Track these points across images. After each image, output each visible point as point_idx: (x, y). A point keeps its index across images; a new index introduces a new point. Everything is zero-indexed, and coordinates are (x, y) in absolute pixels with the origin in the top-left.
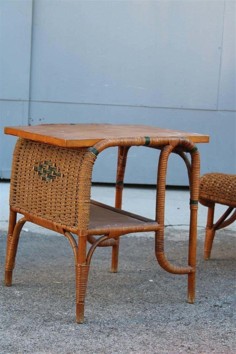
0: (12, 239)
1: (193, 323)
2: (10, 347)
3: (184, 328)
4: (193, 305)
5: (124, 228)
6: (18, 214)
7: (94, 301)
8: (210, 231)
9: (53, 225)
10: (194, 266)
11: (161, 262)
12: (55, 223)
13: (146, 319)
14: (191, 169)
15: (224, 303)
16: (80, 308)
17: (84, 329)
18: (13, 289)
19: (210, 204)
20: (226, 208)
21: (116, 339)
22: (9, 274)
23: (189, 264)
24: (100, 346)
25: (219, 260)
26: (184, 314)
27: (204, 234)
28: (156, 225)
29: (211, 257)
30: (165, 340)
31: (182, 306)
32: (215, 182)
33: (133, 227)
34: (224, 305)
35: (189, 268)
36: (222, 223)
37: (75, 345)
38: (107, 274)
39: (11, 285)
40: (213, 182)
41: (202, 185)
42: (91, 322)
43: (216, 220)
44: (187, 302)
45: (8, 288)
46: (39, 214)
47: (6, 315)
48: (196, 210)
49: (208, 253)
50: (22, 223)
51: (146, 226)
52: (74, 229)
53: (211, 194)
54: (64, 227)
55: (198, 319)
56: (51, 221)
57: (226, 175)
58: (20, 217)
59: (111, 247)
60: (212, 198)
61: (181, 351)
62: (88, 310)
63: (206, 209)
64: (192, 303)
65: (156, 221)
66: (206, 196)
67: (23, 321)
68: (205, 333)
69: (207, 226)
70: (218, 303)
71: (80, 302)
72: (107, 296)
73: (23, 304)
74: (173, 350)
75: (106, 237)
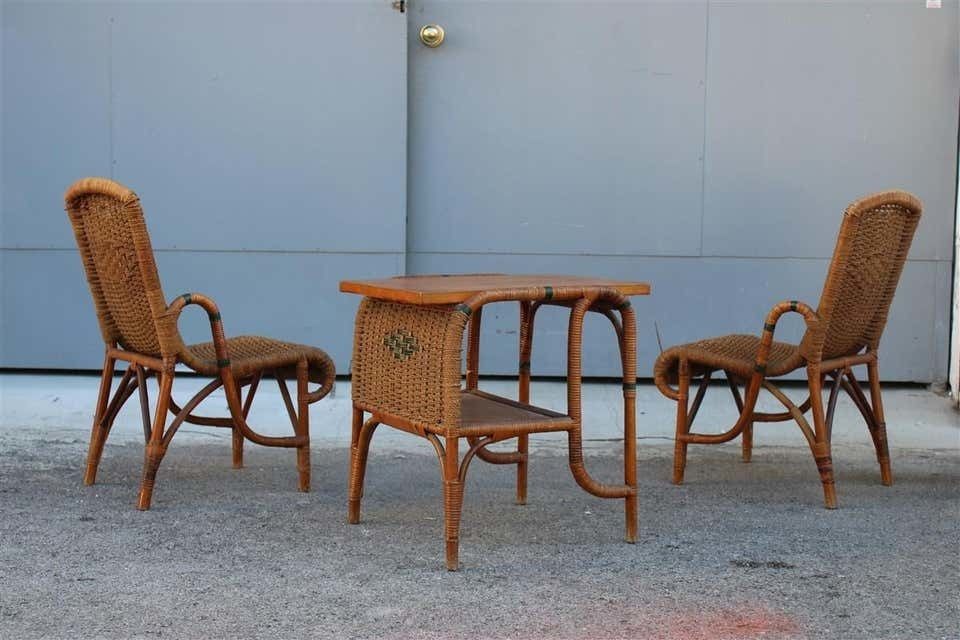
0: (358, 451)
1: (627, 569)
3: (610, 575)
5: (518, 425)
6: (365, 413)
7: (480, 543)
9: (409, 423)
10: (635, 484)
11: (581, 480)
12: (414, 422)
13: (555, 564)
15: (684, 543)
16: (452, 548)
18: (358, 527)
21: (501, 590)
22: (356, 505)
23: (626, 483)
26: (617, 559)
28: (569, 422)
30: (575, 592)
31: (615, 547)
33: (531, 425)
34: (683, 545)
35: (625, 489)
37: (437, 598)
39: (358, 523)
42: (469, 570)
44: (624, 541)
45: (353, 527)
46: (392, 409)
47: (342, 560)
48: (634, 399)
50: (373, 426)
51: (552, 422)
52: (439, 428)
54: (426, 425)
55: (637, 563)
56: (407, 419)
58: (367, 417)
61: (598, 605)
62: (464, 554)
64: (633, 543)
65: (569, 416)
67: (363, 569)
68: (641, 582)
70: (673, 543)
71: (450, 538)
72: (502, 536)
73: (371, 547)
75: (489, 440)
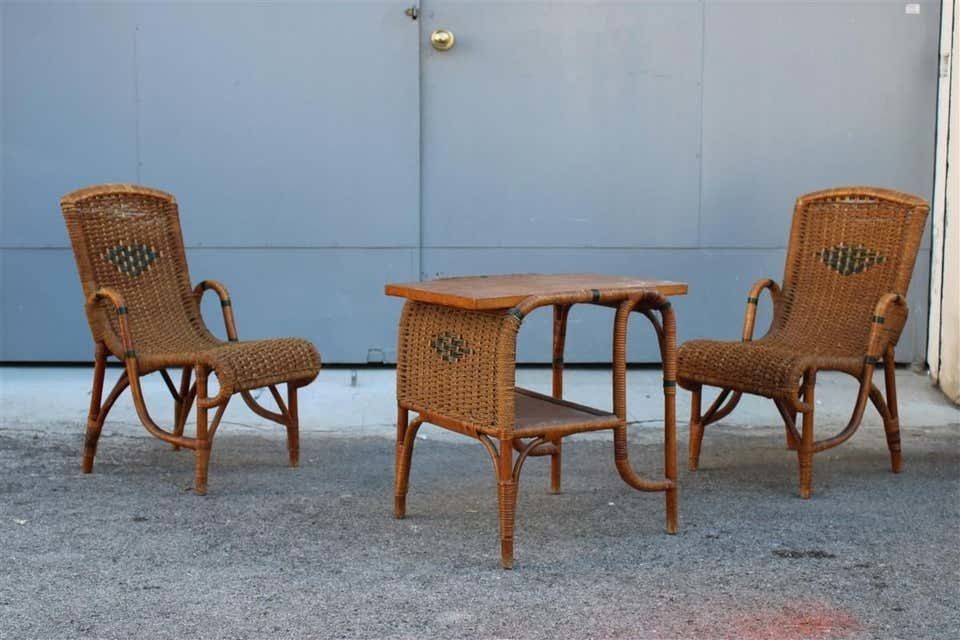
0: (404, 448)
1: (677, 563)
2: (406, 606)
3: (663, 570)
4: (675, 537)
5: (568, 425)
6: (410, 411)
7: (528, 537)
8: (697, 428)
9: (460, 425)
10: (675, 478)
11: (624, 474)
12: (465, 423)
13: (605, 559)
14: (663, 335)
15: (722, 532)
16: (507, 547)
17: (515, 576)
18: (406, 522)
19: (695, 387)
20: (719, 391)
21: (562, 589)
22: (401, 501)
23: (667, 476)
24: (539, 601)
25: (711, 470)
26: (663, 551)
27: (688, 433)
28: (614, 420)
29: (701, 466)
30: (634, 590)
31: (658, 539)
32: (700, 353)
33: (580, 424)
34: (722, 535)
35: (667, 482)
36: (714, 415)
37: (502, 600)
38: (545, 497)
39: (404, 517)
40: (697, 354)
41: (681, 359)
42: (524, 567)
43: (704, 410)
44: (666, 533)
45: (400, 522)
46: (441, 410)
47: (398, 559)
48: (674, 396)
49: (696, 459)
50: (417, 426)
51: (600, 421)
52: (494, 430)
53: (695, 371)
54: (478, 427)
55: (684, 556)
56: (457, 420)
57: (716, 343)
58: (412, 416)
59: (550, 457)
60: (696, 377)
61: (660, 604)
62: (518, 550)
63: (690, 393)
64: (674, 534)
65: (614, 413)
66: (687, 375)
67: (425, 569)
68: (694, 577)
69: (692, 419)
70: (712, 533)
71: (506, 537)
72: (546, 529)
73: (423, 544)
74: (648, 603)
75: (541, 440)
